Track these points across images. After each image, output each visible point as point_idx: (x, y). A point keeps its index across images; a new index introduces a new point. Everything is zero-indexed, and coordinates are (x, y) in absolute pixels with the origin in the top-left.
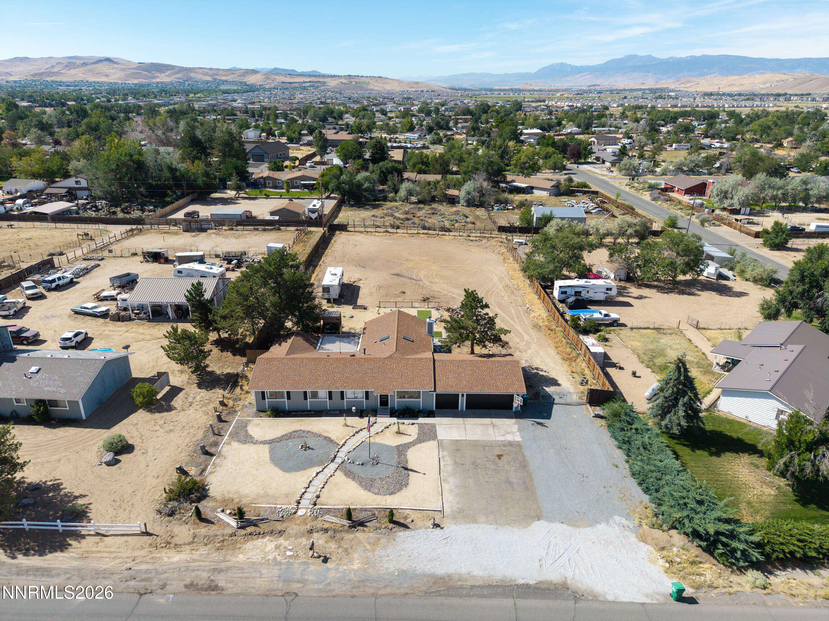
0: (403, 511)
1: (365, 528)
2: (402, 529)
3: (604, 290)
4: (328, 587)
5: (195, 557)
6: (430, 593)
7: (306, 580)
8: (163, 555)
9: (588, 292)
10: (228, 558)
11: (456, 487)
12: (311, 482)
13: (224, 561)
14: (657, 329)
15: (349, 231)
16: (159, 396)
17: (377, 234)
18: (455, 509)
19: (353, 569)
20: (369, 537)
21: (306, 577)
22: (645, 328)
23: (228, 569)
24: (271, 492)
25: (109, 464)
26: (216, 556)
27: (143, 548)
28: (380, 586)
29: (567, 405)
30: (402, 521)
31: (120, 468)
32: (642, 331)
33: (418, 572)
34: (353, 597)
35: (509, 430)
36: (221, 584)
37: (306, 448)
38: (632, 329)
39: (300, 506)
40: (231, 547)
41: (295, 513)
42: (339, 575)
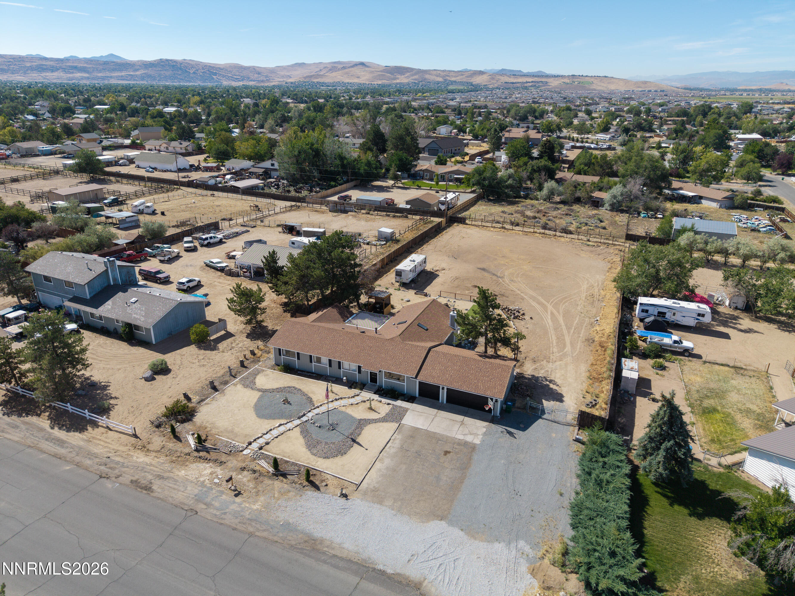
0: (325, 475)
1: (284, 480)
2: (313, 489)
3: (695, 316)
4: (223, 516)
5: (154, 462)
6: (295, 548)
7: (212, 505)
8: (136, 454)
9: (674, 314)
10: (174, 470)
11: (387, 468)
12: (271, 430)
13: (170, 471)
14: (737, 368)
15: (467, 224)
16: (212, 338)
17: (492, 229)
18: (371, 487)
19: (251, 509)
20: (283, 488)
21: (213, 503)
22: (722, 365)
23: (168, 478)
24: (236, 430)
25: (147, 379)
26: (167, 466)
27: (127, 445)
28: (260, 528)
29: (555, 422)
30: (317, 483)
31: (152, 384)
32: (717, 367)
33: (299, 528)
34: (235, 529)
35: (475, 431)
36: (154, 487)
37: (286, 402)
38: (705, 362)
39: (249, 447)
40: (181, 463)
41: (242, 451)
42: (238, 509)
